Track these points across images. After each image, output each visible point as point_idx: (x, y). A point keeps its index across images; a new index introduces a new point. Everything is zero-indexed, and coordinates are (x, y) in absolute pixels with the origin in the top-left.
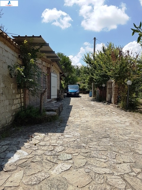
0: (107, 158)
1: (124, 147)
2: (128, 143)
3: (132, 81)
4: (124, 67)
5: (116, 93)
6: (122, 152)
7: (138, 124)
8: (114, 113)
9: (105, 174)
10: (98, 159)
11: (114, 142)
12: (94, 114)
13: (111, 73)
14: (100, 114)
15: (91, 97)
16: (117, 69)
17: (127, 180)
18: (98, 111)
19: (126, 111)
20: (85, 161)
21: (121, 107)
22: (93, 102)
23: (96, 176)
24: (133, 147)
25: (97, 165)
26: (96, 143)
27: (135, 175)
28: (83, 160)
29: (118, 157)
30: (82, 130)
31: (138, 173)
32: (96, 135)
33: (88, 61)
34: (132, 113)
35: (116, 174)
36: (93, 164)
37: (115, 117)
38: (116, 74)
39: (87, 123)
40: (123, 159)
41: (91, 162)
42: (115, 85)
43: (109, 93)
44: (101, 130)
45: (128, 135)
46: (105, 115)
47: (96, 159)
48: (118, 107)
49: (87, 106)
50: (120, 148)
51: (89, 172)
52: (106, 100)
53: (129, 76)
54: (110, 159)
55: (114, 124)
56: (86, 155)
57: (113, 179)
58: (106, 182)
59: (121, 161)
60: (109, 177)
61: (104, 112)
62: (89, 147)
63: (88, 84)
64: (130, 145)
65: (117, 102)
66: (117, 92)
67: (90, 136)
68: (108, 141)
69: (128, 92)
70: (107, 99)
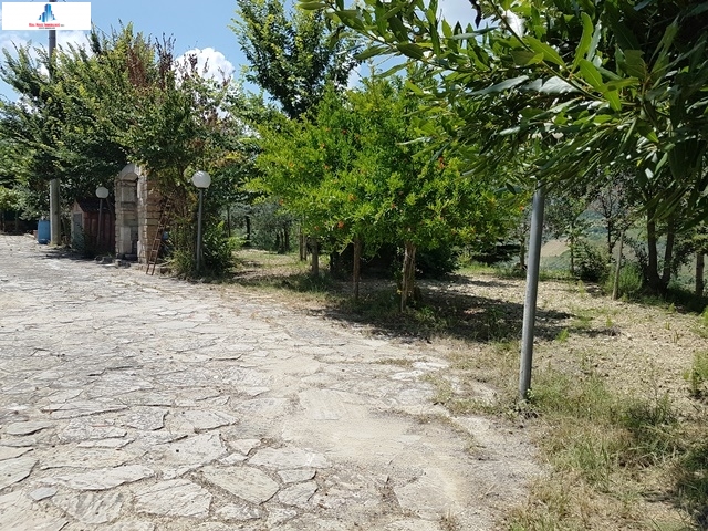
0: (129, 431)
1: (195, 386)
2: (207, 372)
3: (211, 175)
4: (179, 118)
5: (154, 222)
6: (187, 403)
7: (238, 313)
8: (147, 290)
9: (125, 486)
10: (90, 444)
11: (155, 376)
12: (65, 299)
13: (130, 134)
14: (90, 297)
15: (45, 243)
16: (154, 122)
17: (216, 483)
18: (80, 289)
19: (194, 283)
20: (29, 461)
21: (174, 272)
22: (56, 261)
23: (87, 501)
24: (226, 381)
25: (88, 464)
26: (77, 392)
27: (243, 458)
28: (16, 462)
29: (173, 422)
30: (9, 358)
31: (252, 452)
32: (78, 365)
33: (26, 81)
34: (216, 286)
35: (169, 472)
36: (70, 463)
37: (153, 302)
38: (150, 140)
39: (29, 333)
40: (191, 422)
41: (60, 459)
42: (149, 190)
43: (126, 223)
44: (97, 347)
45: (205, 349)
46: (113, 298)
47: (82, 444)
48: (163, 272)
49: (30, 275)
50: (179, 391)
51: (50, 497)
52: (114, 253)
53: (201, 153)
54: (142, 433)
55: (152, 322)
56: (33, 439)
57: (161, 493)
58: (131, 510)
59: (188, 428)
60: (140, 490)
61: (109, 289)
62: (43, 411)
63: (31, 188)
64: (216, 377)
65: (160, 254)
66: (156, 215)
67: (46, 374)
68: (129, 378)
69: (200, 214)
70: (120, 249)
